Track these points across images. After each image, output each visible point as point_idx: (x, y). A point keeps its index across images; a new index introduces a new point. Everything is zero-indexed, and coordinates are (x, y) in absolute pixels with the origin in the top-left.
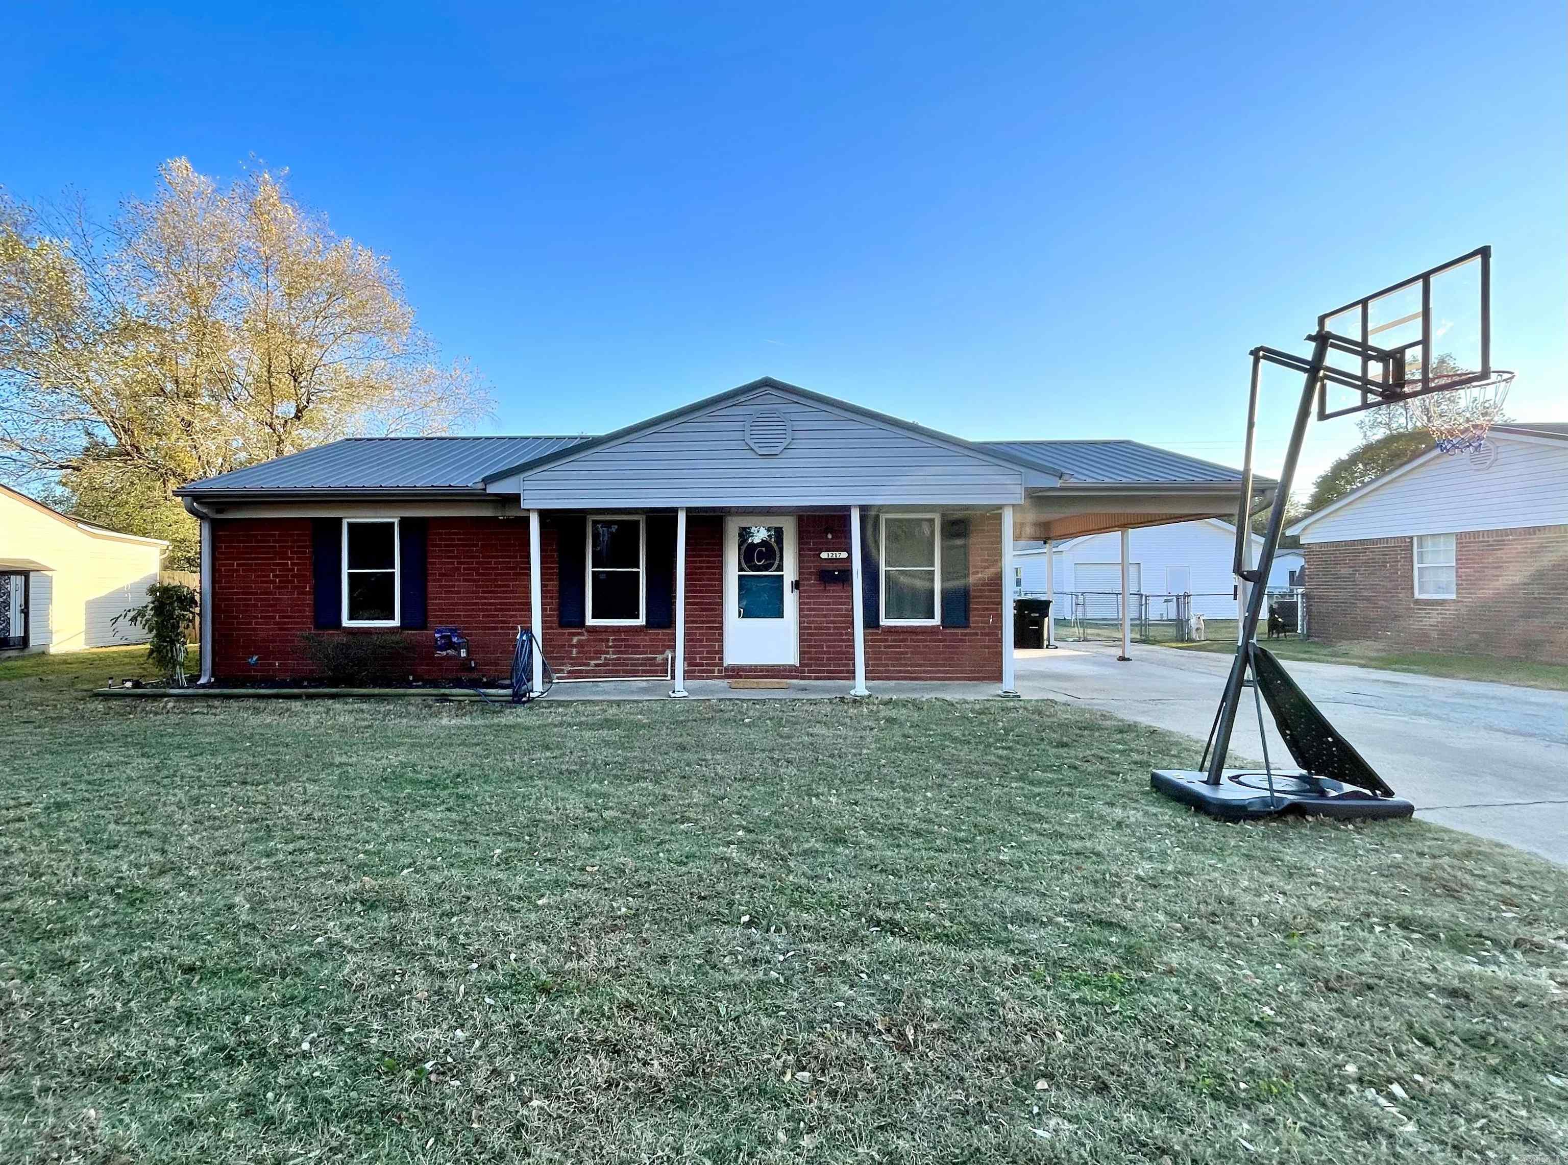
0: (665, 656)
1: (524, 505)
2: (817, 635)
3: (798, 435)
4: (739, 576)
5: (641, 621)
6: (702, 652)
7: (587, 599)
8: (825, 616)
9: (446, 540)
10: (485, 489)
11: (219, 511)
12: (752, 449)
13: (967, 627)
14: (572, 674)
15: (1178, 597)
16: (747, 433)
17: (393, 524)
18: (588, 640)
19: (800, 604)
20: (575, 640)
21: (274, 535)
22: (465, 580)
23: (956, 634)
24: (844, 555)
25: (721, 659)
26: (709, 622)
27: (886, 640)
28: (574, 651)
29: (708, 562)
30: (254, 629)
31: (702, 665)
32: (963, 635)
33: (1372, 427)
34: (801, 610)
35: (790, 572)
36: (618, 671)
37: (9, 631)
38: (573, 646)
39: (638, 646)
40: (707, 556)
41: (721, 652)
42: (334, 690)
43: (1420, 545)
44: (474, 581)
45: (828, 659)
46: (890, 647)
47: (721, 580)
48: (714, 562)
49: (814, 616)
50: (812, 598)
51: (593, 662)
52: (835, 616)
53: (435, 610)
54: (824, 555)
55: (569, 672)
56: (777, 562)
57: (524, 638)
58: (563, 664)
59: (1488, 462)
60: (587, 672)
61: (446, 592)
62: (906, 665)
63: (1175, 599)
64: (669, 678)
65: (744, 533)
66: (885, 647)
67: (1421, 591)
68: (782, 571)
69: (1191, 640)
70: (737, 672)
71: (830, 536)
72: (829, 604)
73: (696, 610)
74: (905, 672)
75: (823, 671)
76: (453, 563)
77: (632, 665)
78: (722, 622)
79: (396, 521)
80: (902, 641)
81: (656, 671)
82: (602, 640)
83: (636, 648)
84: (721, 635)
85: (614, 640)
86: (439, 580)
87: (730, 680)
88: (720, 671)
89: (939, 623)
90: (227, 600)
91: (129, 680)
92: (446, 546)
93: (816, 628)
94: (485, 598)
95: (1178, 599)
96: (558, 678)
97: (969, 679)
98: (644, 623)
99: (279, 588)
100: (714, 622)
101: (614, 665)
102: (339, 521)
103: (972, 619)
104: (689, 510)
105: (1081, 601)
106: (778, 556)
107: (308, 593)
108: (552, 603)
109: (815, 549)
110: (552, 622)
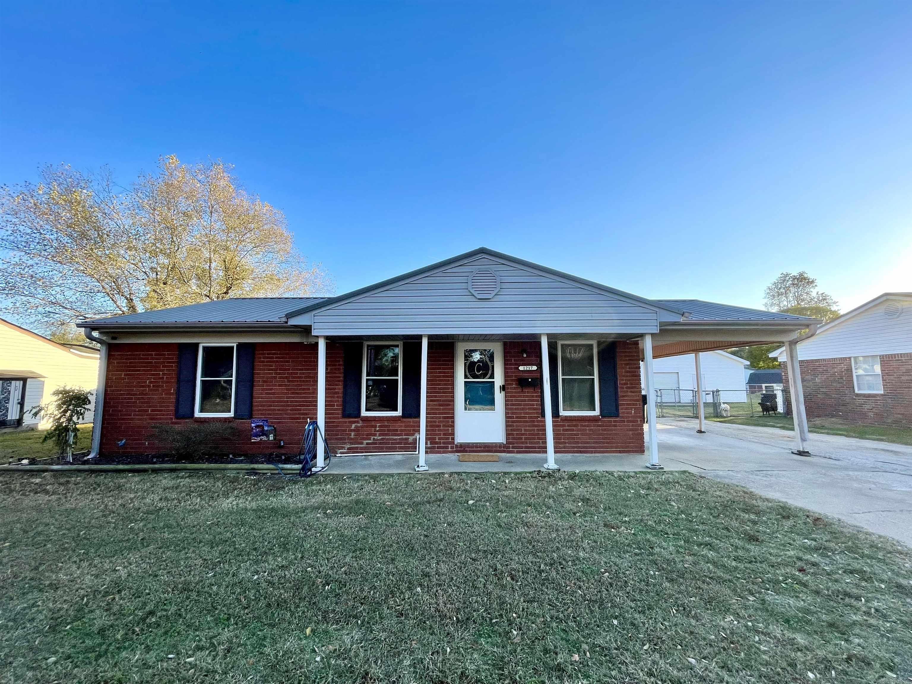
0: (414, 437)
1: (314, 333)
2: (518, 422)
3: (504, 286)
4: (465, 382)
5: (399, 413)
6: (440, 434)
7: (362, 398)
8: (523, 409)
9: (268, 358)
10: (287, 322)
11: (114, 338)
12: (473, 295)
13: (617, 416)
14: (351, 450)
15: (713, 392)
16: (470, 284)
17: (233, 347)
18: (362, 427)
19: (506, 401)
20: (353, 426)
21: (152, 355)
22: (280, 385)
23: (610, 422)
24: (535, 368)
25: (453, 439)
26: (445, 413)
27: (564, 426)
28: (353, 434)
29: (444, 373)
30: (132, 419)
31: (440, 443)
32: (615, 421)
33: (771, 306)
34: (506, 405)
35: (499, 380)
36: (382, 448)
37: (7, 416)
38: (352, 431)
39: (397, 430)
40: (444, 369)
41: (453, 434)
42: (174, 466)
43: (856, 363)
44: (286, 385)
45: (526, 439)
46: (567, 430)
47: (453, 384)
48: (448, 373)
49: (516, 409)
50: (514, 396)
51: (365, 442)
52: (529, 409)
53: (258, 406)
54: (521, 368)
55: (348, 449)
56: (490, 372)
57: (311, 428)
58: (345, 443)
59: (898, 314)
60: (361, 448)
61: (266, 393)
62: (578, 443)
63: (711, 393)
64: (417, 453)
65: (468, 354)
66: (563, 430)
67: (859, 389)
68: (494, 378)
69: (723, 417)
70: (464, 448)
71: (525, 356)
72: (525, 401)
73: (435, 405)
74: (576, 447)
75: (522, 448)
76: (272, 374)
77: (392, 443)
78: (453, 413)
79: (235, 345)
80: (575, 426)
81: (408, 448)
82: (372, 426)
83: (395, 432)
84: (453, 422)
85: (380, 426)
86: (263, 386)
87: (459, 454)
88: (452, 448)
89: (599, 414)
91: (26, 459)
92: (268, 362)
93: (517, 417)
95: (713, 393)
96: (341, 453)
97: (620, 452)
98: (401, 414)
99: (151, 390)
100: (448, 413)
101: (380, 443)
102: (196, 346)
103: (620, 411)
104: (430, 337)
105: (659, 394)
106: (491, 368)
107: (172, 394)
108: (338, 401)
109: (516, 364)
110: (338, 414)
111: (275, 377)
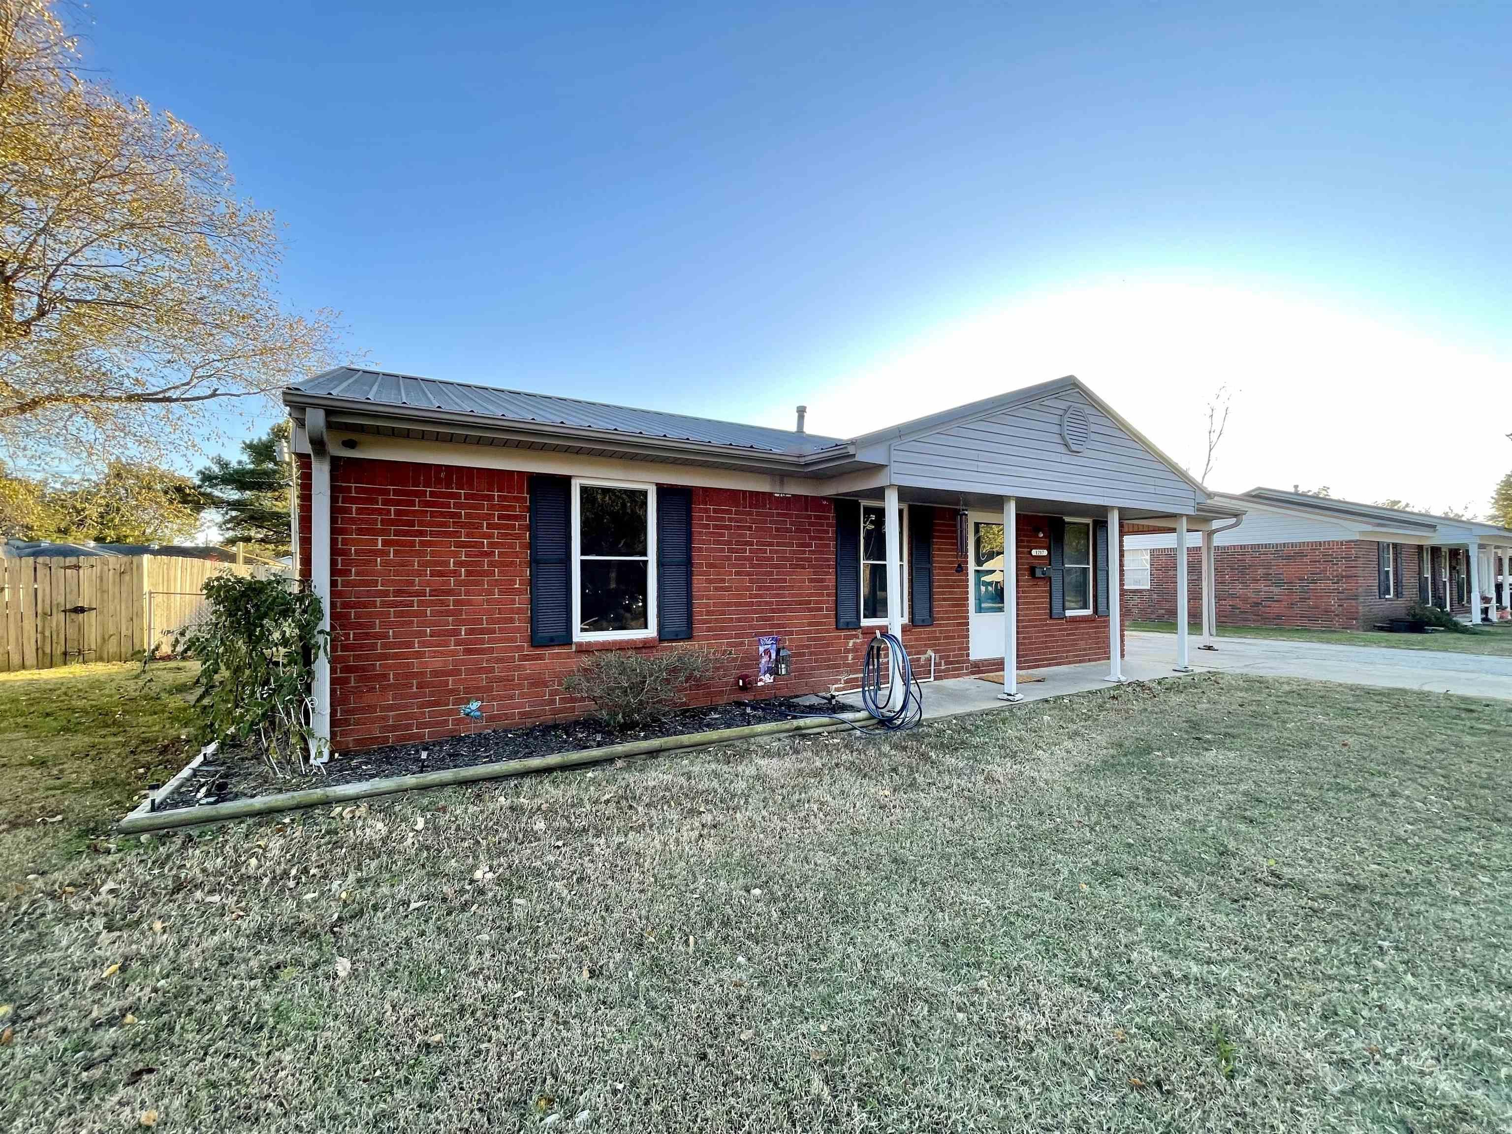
0: (927, 655)
1: (892, 480)
2: (1028, 626)
4: (977, 570)
5: (907, 619)
6: (954, 650)
7: (861, 595)
8: (1034, 609)
9: (714, 519)
11: (350, 444)
12: (1066, 445)
16: (1065, 427)
17: (645, 493)
18: (862, 645)
20: (850, 644)
24: (1045, 553)
25: (968, 655)
26: (960, 618)
27: (1067, 629)
28: (850, 656)
31: (955, 662)
38: (848, 651)
41: (968, 648)
44: (747, 573)
45: (1035, 649)
47: (967, 574)
50: (1026, 592)
52: (1039, 608)
53: (702, 613)
54: (1034, 552)
55: (846, 682)
61: (716, 589)
62: (1077, 650)
66: (1067, 635)
70: (979, 667)
71: (1041, 535)
72: (1036, 598)
73: (948, 606)
74: (1076, 656)
76: (723, 550)
78: (968, 618)
79: (652, 488)
80: (1076, 629)
81: (924, 673)
84: (968, 630)
86: (707, 573)
87: (975, 676)
88: (967, 668)
89: (1092, 613)
90: (365, 605)
92: (715, 527)
93: (1028, 621)
94: (761, 596)
98: (909, 621)
99: (463, 583)
100: (963, 618)
102: (566, 481)
104: (1019, 501)
107: (519, 592)
108: (828, 602)
109: (1028, 547)
110: (829, 624)
111: (729, 558)
